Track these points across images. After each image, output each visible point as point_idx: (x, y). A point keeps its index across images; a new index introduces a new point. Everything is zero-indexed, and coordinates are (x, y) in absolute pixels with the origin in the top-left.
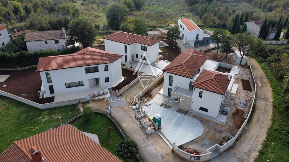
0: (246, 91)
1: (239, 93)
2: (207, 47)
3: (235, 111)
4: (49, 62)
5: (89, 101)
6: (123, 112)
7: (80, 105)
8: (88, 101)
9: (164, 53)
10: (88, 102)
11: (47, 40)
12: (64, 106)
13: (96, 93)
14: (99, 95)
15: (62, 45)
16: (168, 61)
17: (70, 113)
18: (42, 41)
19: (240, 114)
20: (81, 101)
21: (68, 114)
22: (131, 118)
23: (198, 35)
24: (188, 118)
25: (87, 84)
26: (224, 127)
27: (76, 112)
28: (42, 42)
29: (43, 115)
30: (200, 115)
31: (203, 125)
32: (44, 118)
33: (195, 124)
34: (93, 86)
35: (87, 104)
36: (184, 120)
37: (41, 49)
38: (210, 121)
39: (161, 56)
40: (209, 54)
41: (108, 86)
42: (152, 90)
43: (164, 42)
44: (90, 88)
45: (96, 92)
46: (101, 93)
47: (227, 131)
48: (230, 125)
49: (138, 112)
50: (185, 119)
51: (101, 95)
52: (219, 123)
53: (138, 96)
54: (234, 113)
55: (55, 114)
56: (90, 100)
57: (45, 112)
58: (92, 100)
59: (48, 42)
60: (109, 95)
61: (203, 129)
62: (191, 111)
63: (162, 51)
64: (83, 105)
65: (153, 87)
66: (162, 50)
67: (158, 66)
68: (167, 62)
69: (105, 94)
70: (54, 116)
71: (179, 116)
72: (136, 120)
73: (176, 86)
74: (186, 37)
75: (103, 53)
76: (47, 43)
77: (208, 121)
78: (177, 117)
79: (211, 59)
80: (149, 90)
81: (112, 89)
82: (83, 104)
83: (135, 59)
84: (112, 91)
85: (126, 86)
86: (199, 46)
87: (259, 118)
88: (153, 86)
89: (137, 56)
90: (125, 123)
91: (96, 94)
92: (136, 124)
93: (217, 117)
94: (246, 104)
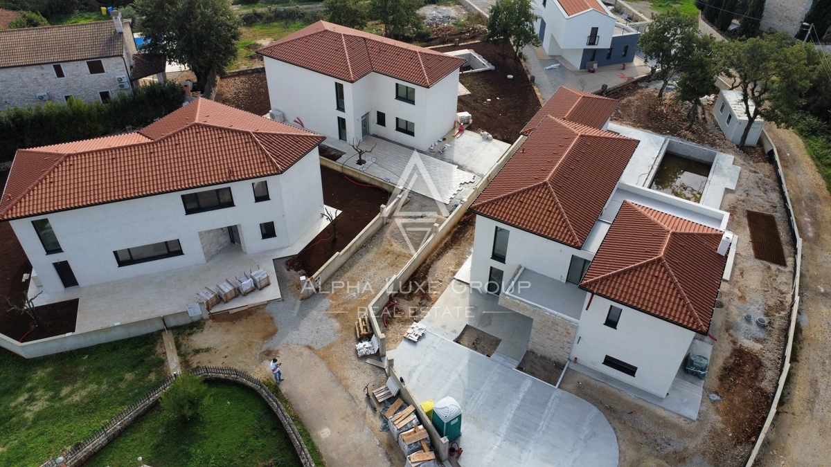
0: (765, 262)
1: (742, 274)
2: (623, 69)
3: (731, 357)
4: (43, 176)
5: (202, 319)
6: (322, 368)
7: (168, 341)
8: (196, 319)
9: (475, 101)
10: (195, 326)
11: (61, 64)
12: (110, 343)
13: (227, 289)
14: (238, 293)
15: (117, 77)
16: (490, 136)
17: (129, 376)
18: (43, 66)
19: (750, 373)
20: (172, 323)
21: (121, 380)
22: (352, 398)
23: (595, 31)
24: (560, 398)
25: (194, 251)
26: (692, 435)
27: (150, 372)
28: (42, 68)
29: (29, 385)
30: (603, 385)
31: (616, 433)
32: (31, 400)
33: (586, 430)
34: (218, 252)
35: (194, 335)
36: (547, 411)
37: (42, 94)
38: (640, 408)
39: (466, 114)
40: (632, 98)
41: (274, 250)
42: (432, 263)
43: (476, 52)
44: (207, 262)
45: (225, 283)
46: (247, 284)
47: (704, 453)
48: (712, 427)
49: (379, 371)
50: (549, 404)
51: (246, 294)
52: (674, 419)
53: (379, 299)
54: (725, 369)
55: (75, 381)
56: (206, 316)
57: (40, 373)
58: (214, 317)
59: (64, 67)
60: (273, 292)
61: (615, 452)
62: (573, 367)
63: (468, 93)
64: (180, 338)
65: (435, 253)
66: (468, 88)
67: (456, 156)
68: (487, 139)
69: (261, 289)
70: (72, 392)
71: (526, 389)
72: (369, 410)
73: (520, 267)
74: (552, 36)
75: (248, 133)
76: (60, 73)
77: (633, 410)
78: (521, 395)
79: (640, 122)
80: (420, 266)
81: (287, 264)
82: (179, 334)
83: (374, 127)
84: (288, 270)
85: (337, 253)
86: (598, 66)
87: (813, 383)
88: (436, 247)
89: (381, 119)
90: (329, 426)
91: (227, 291)
92: (367, 430)
93: (668, 394)
94: (767, 326)
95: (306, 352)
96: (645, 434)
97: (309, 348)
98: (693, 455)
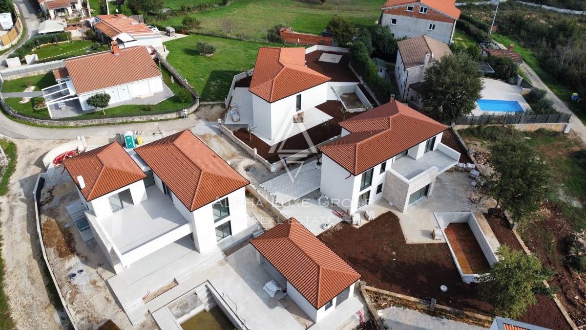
0: (102, 324)
54: (72, 240)
94: (70, 279)
95: (192, 126)
97: (194, 127)
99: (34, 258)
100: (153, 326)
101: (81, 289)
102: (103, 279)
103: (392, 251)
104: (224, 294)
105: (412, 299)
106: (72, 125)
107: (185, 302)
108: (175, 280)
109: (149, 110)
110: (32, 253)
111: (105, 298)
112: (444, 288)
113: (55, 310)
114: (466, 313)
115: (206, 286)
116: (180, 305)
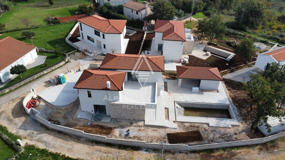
7: (76, 51)
10: (79, 51)
13: (88, 50)
18: (131, 9)
23: (268, 65)
33: (68, 100)
34: (100, 47)
37: (129, 15)
39: (187, 60)
43: (235, 55)
44: (97, 47)
47: (68, 122)
48: (77, 124)
51: (90, 53)
52: (76, 114)
53: (93, 64)
56: (82, 51)
63: (204, 59)
75: (111, 25)
76: (132, 12)
77: (78, 108)
90: (60, 70)
93: (83, 111)
94: (128, 136)
95: (78, 63)
96: (72, 111)
97: (80, 63)
98: (67, 120)
99: (93, 146)
100: (182, 124)
101: (138, 135)
102: (142, 126)
103: (204, 63)
104: (186, 101)
105: (226, 70)
106: (7, 92)
107: (178, 112)
108: (166, 108)
109: (46, 66)
110: (87, 146)
111: (152, 131)
112: (227, 64)
113: (138, 151)
114: (238, 66)
115: (176, 103)
116: (178, 113)
